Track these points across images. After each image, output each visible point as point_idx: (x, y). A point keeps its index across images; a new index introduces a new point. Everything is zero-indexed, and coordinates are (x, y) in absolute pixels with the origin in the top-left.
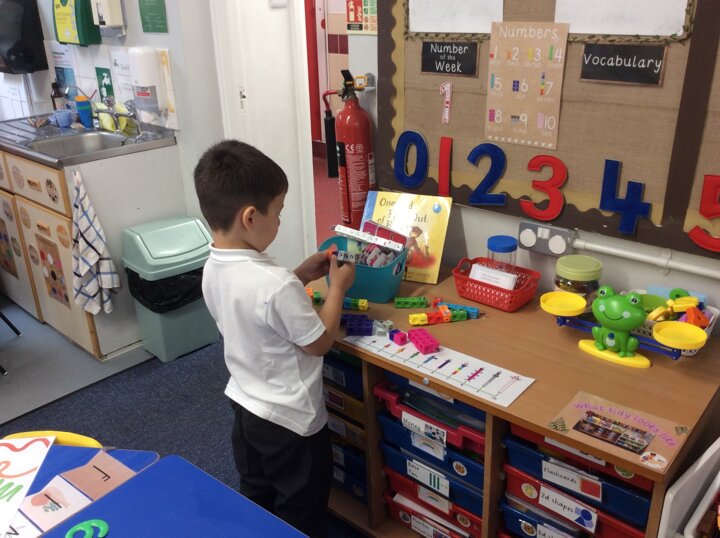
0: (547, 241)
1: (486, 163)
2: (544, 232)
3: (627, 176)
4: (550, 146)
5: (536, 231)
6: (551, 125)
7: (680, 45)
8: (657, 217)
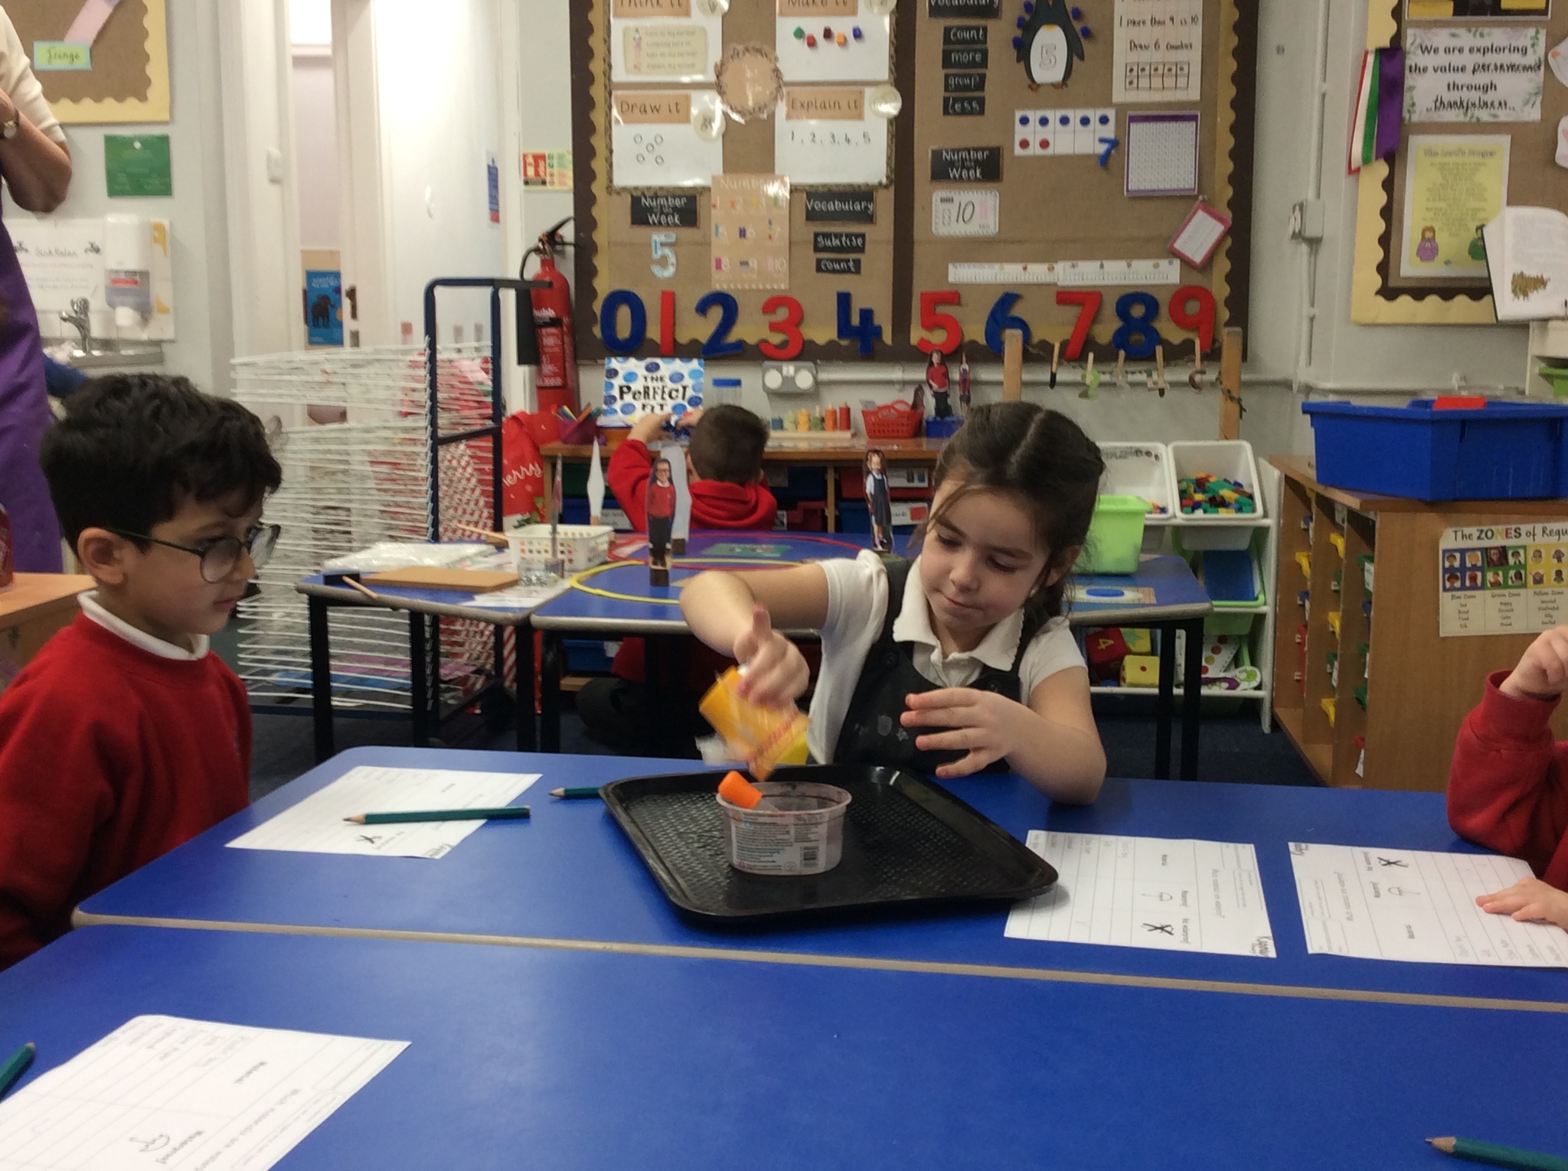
0: (793, 378)
1: (716, 314)
2: (789, 369)
3: (857, 305)
4: (783, 287)
5: (780, 371)
6: (782, 266)
7: (885, 191)
8: (887, 337)
